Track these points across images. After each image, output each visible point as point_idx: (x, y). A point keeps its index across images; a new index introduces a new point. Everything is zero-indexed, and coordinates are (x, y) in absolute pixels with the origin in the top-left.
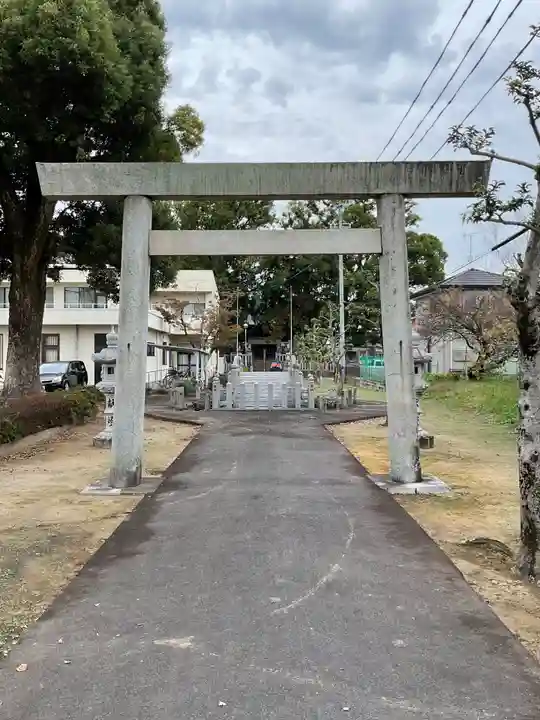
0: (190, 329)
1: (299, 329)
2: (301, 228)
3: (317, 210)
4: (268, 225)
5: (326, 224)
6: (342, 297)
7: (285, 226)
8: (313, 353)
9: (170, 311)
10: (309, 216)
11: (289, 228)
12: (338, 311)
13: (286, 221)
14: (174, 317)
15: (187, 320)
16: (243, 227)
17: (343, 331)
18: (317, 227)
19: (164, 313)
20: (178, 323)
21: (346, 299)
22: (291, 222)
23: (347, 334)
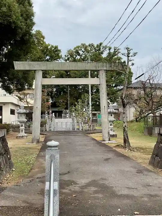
0: (30, 104)
1: (72, 104)
2: (73, 61)
3: (80, 54)
4: (58, 60)
5: (83, 60)
6: (90, 91)
7: (66, 60)
8: (79, 113)
9: (22, 96)
10: (76, 56)
11: (68, 61)
12: (89, 97)
13: (66, 58)
14: (23, 99)
15: (29, 100)
16: (47, 60)
17: (90, 104)
18: (79, 61)
19: (19, 97)
20: (25, 101)
21: (92, 92)
22: (68, 59)
23: (92, 106)
